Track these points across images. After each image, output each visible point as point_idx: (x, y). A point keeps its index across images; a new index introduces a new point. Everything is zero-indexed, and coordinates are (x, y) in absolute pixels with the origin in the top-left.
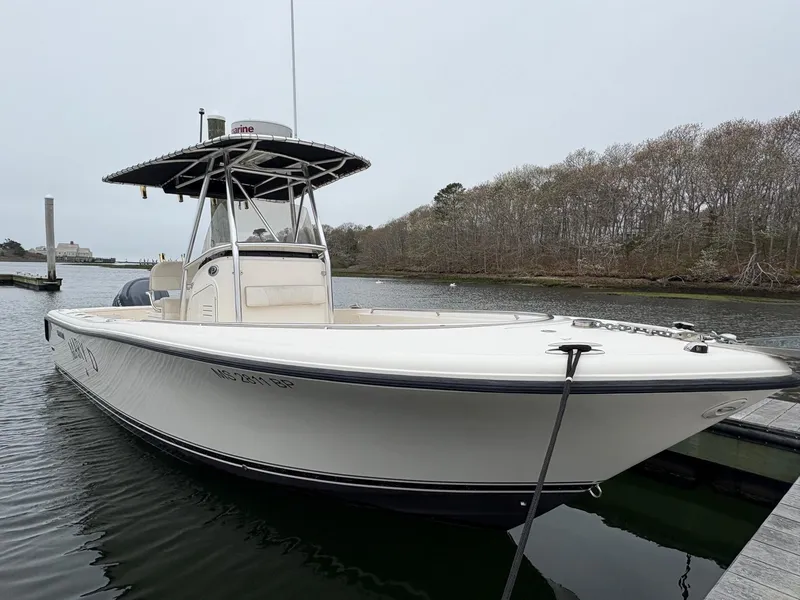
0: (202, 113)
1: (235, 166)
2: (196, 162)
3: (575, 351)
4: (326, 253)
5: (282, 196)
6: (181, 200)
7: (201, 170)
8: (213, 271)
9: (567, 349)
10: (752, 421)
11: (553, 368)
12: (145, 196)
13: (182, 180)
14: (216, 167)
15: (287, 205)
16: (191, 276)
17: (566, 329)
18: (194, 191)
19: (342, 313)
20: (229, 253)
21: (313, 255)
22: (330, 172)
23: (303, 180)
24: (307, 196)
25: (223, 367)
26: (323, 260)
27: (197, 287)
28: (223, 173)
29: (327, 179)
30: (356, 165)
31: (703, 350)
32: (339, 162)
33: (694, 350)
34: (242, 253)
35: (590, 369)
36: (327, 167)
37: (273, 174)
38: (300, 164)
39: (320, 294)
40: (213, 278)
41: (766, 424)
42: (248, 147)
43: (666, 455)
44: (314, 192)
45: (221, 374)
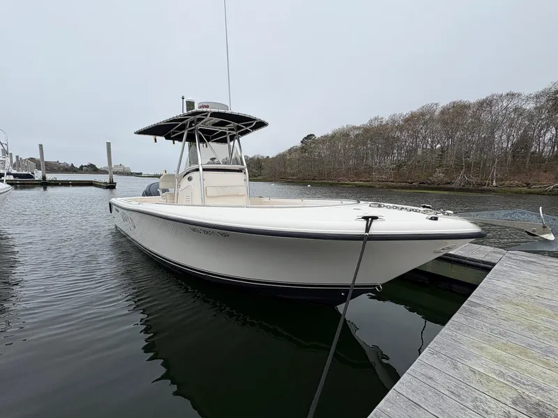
0: (183, 98)
1: (200, 126)
2: (181, 123)
3: (370, 219)
4: (246, 170)
5: (224, 141)
6: (174, 143)
7: (183, 128)
8: (190, 179)
9: (366, 218)
10: (460, 255)
11: (358, 228)
12: (156, 141)
13: (174, 133)
14: (190, 126)
15: (227, 145)
16: (179, 182)
17: (366, 208)
18: (180, 138)
19: (255, 200)
20: (198, 170)
21: (240, 171)
22: (248, 128)
23: (234, 133)
24: (236, 141)
25: (194, 227)
26: (245, 173)
27: (182, 187)
28: (194, 129)
29: (247, 132)
30: (261, 124)
31: (436, 219)
32: (252, 123)
33: (431, 219)
34: (204, 170)
35: (377, 228)
36: (247, 125)
37: (219, 129)
38: (233, 124)
39: (243, 190)
40: (190, 183)
41: (466, 256)
42: (206, 115)
43: (416, 271)
44: (240, 139)
45: (194, 230)
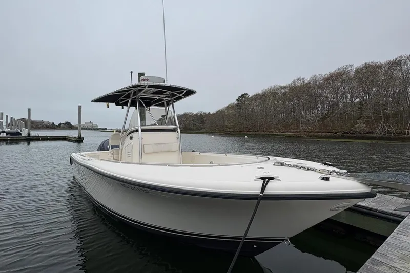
0: (132, 73)
1: (141, 95)
2: (127, 93)
3: (267, 180)
4: (179, 129)
5: (162, 105)
6: (123, 108)
7: (128, 96)
8: (131, 138)
9: (263, 178)
10: (370, 207)
12: (108, 107)
13: (122, 100)
14: (133, 96)
15: (164, 108)
16: (123, 141)
17: (268, 166)
18: (126, 104)
19: (187, 157)
20: (137, 131)
21: (174, 130)
22: (181, 95)
23: (169, 99)
24: (171, 106)
26: (178, 132)
27: (125, 145)
28: (136, 98)
29: (180, 98)
30: (190, 92)
31: (327, 179)
32: (183, 92)
33: (323, 179)
34: (143, 130)
35: (273, 188)
36: (180, 93)
37: (156, 97)
38: (168, 93)
39: (176, 147)
40: (131, 141)
41: (376, 208)
42: (145, 87)
44: (174, 104)
45: (124, 186)
